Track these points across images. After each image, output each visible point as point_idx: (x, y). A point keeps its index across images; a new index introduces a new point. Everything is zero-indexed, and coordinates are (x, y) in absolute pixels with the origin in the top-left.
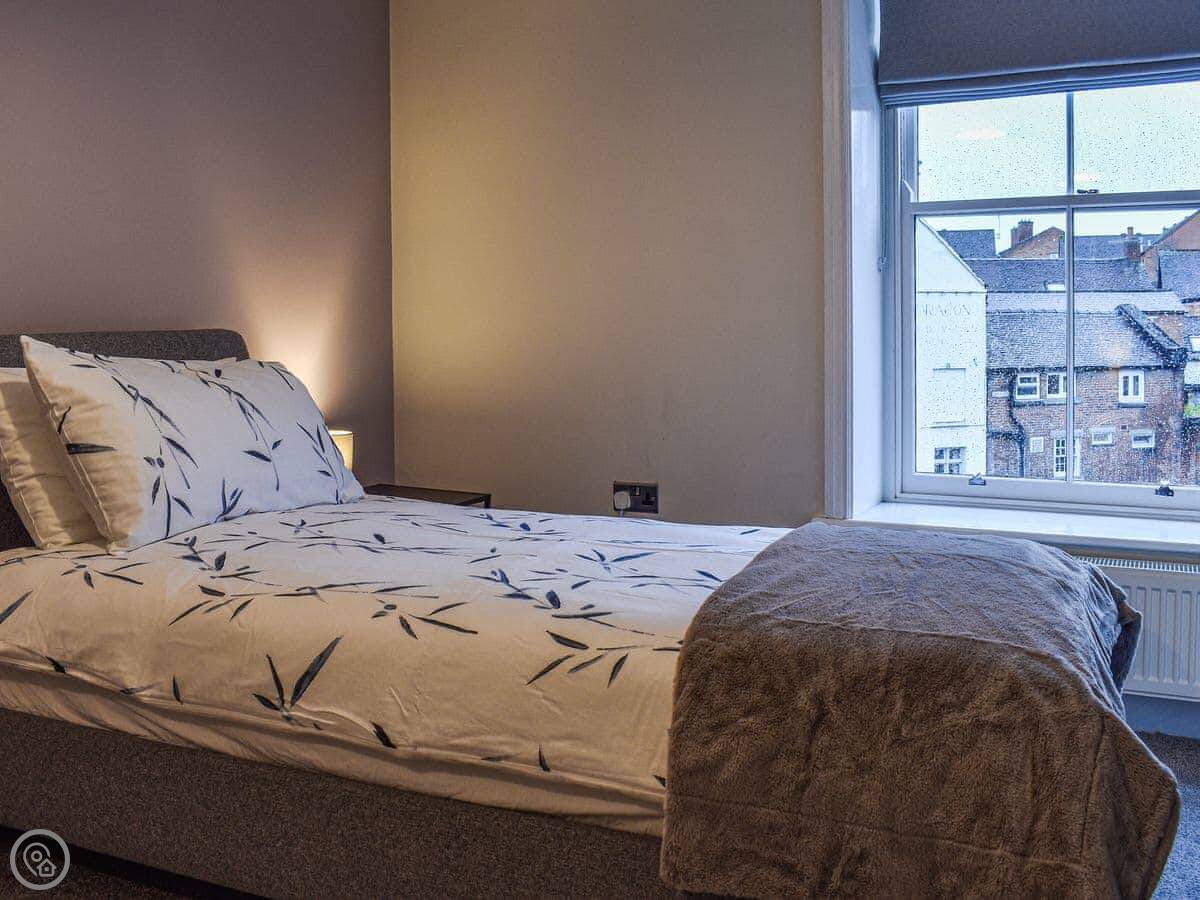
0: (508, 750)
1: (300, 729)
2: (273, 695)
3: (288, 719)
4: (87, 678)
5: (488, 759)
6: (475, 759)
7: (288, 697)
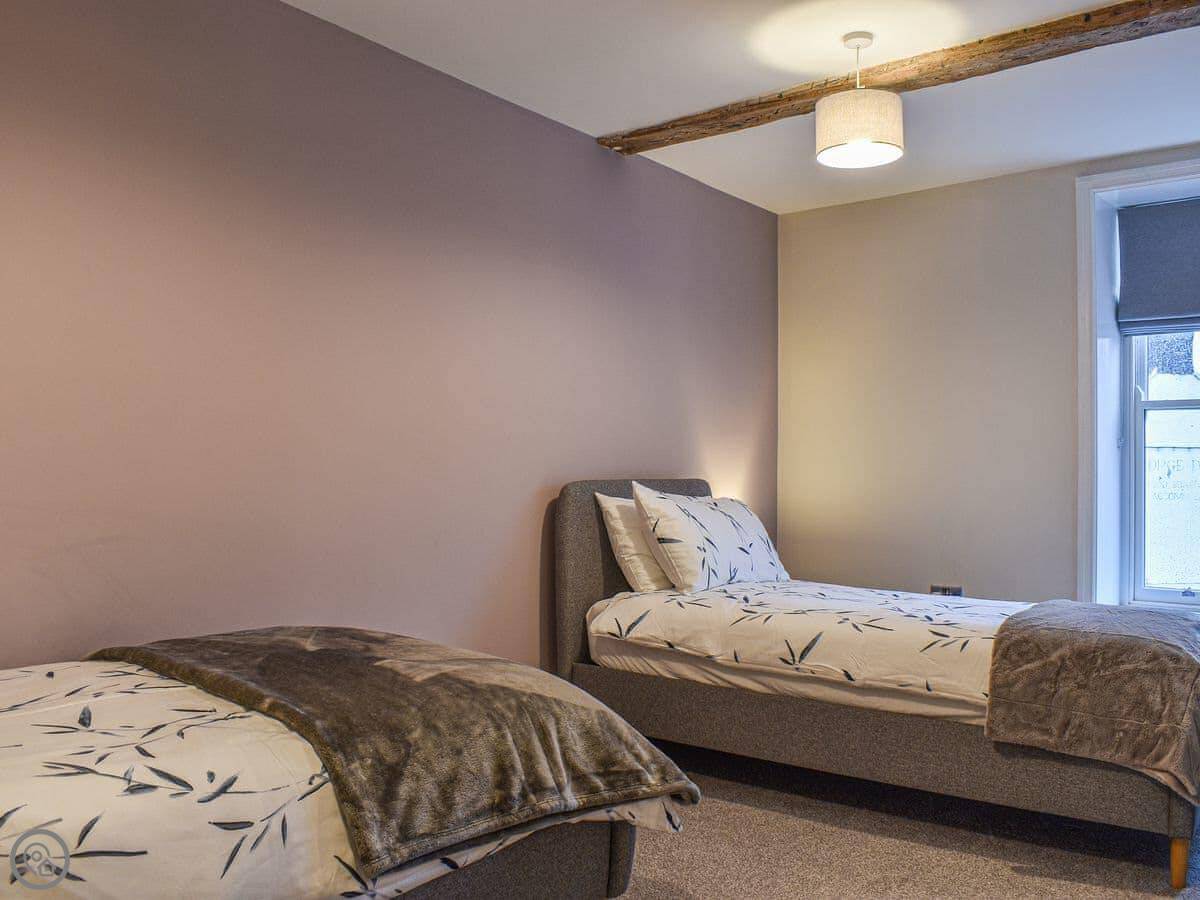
0: (911, 682)
1: (803, 674)
2: (789, 658)
3: (797, 669)
4: (687, 651)
5: (902, 686)
6: (895, 686)
7: (797, 659)
